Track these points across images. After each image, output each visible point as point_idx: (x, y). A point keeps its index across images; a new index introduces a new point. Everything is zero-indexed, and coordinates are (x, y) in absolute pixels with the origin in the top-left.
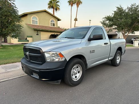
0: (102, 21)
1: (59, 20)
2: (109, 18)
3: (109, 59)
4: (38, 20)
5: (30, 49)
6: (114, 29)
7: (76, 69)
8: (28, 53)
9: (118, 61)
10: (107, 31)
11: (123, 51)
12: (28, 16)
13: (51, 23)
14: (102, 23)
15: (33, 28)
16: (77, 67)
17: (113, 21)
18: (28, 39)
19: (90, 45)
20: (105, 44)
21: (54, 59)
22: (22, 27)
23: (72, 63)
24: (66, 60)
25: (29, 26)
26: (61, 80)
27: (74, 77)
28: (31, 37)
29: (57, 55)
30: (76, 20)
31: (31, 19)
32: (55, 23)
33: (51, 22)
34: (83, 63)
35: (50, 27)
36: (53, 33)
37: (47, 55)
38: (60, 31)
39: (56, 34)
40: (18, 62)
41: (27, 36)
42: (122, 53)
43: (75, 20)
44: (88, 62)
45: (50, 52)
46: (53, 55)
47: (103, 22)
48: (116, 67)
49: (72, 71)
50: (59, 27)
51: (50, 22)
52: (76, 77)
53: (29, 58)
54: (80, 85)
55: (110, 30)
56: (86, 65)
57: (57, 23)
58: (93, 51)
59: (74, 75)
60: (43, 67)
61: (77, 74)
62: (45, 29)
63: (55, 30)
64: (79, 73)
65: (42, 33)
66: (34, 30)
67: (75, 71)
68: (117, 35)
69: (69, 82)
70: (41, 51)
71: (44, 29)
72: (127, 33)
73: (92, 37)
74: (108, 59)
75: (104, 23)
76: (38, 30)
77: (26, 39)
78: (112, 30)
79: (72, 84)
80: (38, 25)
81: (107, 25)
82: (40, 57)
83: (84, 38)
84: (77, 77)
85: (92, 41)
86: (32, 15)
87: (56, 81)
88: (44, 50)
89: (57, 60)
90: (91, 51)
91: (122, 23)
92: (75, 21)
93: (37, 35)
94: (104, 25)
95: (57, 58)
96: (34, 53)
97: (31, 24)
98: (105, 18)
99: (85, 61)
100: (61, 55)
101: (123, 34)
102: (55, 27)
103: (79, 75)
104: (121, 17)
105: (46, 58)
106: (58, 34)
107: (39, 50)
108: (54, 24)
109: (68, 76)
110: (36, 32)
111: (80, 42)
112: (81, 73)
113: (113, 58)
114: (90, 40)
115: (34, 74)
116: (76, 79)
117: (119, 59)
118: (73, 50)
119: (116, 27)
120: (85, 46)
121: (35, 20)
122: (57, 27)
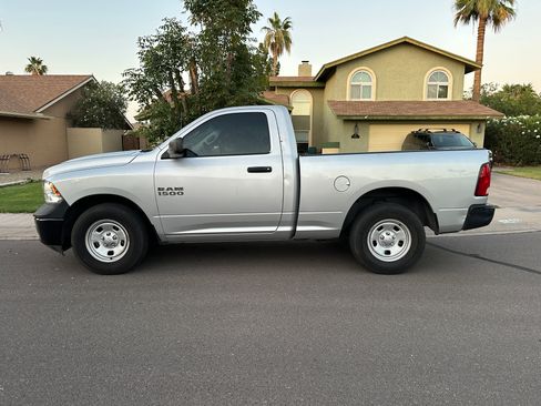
1: (471, 68)
4: (374, 80)
12: (339, 75)
13: (429, 86)
15: (338, 116)
16: (116, 228)
20: (251, 170)
25: (331, 108)
28: (335, 145)
32: (450, 84)
33: (432, 79)
44: (155, 220)
49: (98, 235)
51: (426, 81)
52: (111, 253)
57: (459, 84)
58: (176, 191)
62: (389, 112)
64: (122, 244)
65: (375, 130)
66: (346, 121)
76: (358, 121)
80: (373, 99)
84: (115, 254)
86: (351, 66)
90: (160, 189)
93: (353, 137)
97: (348, 99)
100: (56, 190)
102: (449, 98)
108: (446, 87)
110: (353, 126)
116: (112, 259)
121: (363, 84)
122: (459, 98)
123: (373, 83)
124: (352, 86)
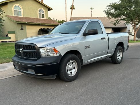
0: (106, 10)
1: (49, 9)
2: (114, 6)
3: (108, 55)
5: (24, 45)
6: (122, 20)
7: (71, 65)
8: (22, 50)
9: (119, 58)
10: (113, 23)
11: (125, 47)
12: (9, 5)
13: (39, 14)
14: (106, 13)
15: (16, 21)
16: (73, 63)
17: (120, 10)
18: (10, 35)
19: (86, 41)
20: (102, 39)
21: (49, 54)
22: (3, 20)
23: (67, 59)
24: (60, 55)
25: (10, 18)
26: (56, 75)
27: (69, 72)
28: (14, 33)
29: (52, 50)
30: (73, 8)
31: (13, 9)
32: (45, 13)
33: (40, 12)
34: (79, 59)
35: (38, 19)
36: (43, 27)
37: (42, 51)
38: (52, 23)
39: (46, 28)
40: (5, 63)
41: (8, 32)
42: (124, 48)
43: (71, 8)
44: (83, 57)
45: (45, 47)
46: (48, 51)
47: (108, 11)
48: (117, 65)
49: (68, 67)
50: (50, 19)
51: (38, 12)
52: (71, 73)
53: (22, 55)
54: (75, 80)
55: (117, 21)
56: (82, 61)
57: (47, 14)
58: (89, 47)
59: (69, 71)
60: (39, 62)
61: (72, 69)
62: (32, 21)
63: (46, 23)
64: (74, 68)
65: (28, 27)
66: (18, 23)
67: (70, 66)
68: (127, 27)
69: (65, 77)
70: (36, 47)
71: (30, 21)
72: (139, 25)
73: (87, 32)
74: (106, 55)
75: (108, 13)
76: (23, 24)
77: (7, 35)
78: (120, 21)
79: (67, 79)
80: (22, 16)
81: (113, 15)
82: (35, 52)
83: (78, 33)
84: (73, 73)
85: (87, 36)
86: (13, 3)
87: (51, 76)
88: (39, 45)
89: (52, 55)
90: (86, 46)
91: (131, 13)
92: (71, 10)
93: (21, 30)
94: (109, 15)
95: (51, 54)
96: (29, 50)
97: (13, 15)
98: (110, 5)
99: (80, 57)
100: (56, 50)
101: (134, 27)
102: (45, 18)
103: (74, 71)
104: (130, 5)
105: (41, 53)
106: (49, 28)
107: (34, 46)
108: (43, 15)
109: (63, 71)
110: (20, 26)
111: (74, 37)
112: (76, 68)
113: (113, 54)
114: (85, 35)
115: (29, 70)
116: (72, 75)
117: (121, 56)
118: (68, 46)
119: (124, 17)
120: (81, 41)
121: (18, 10)
122: (47, 19)
123: (22, 10)
124: (14, 10)
